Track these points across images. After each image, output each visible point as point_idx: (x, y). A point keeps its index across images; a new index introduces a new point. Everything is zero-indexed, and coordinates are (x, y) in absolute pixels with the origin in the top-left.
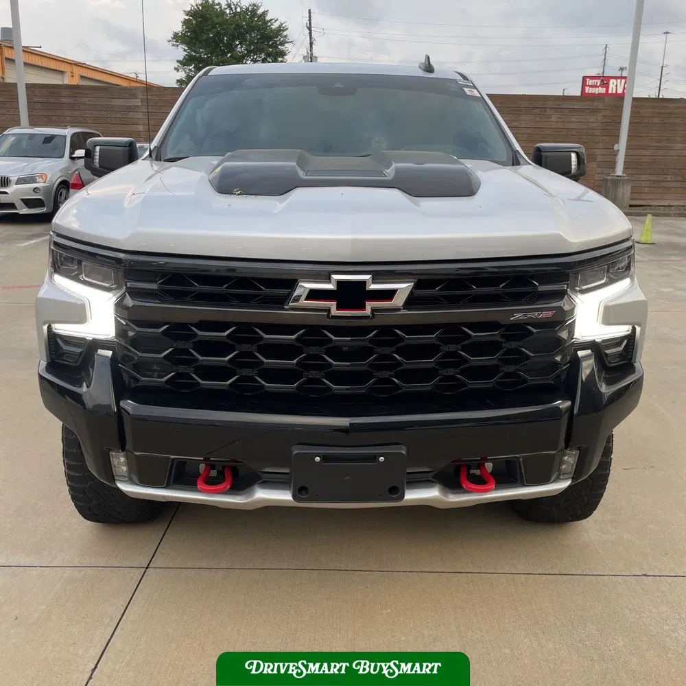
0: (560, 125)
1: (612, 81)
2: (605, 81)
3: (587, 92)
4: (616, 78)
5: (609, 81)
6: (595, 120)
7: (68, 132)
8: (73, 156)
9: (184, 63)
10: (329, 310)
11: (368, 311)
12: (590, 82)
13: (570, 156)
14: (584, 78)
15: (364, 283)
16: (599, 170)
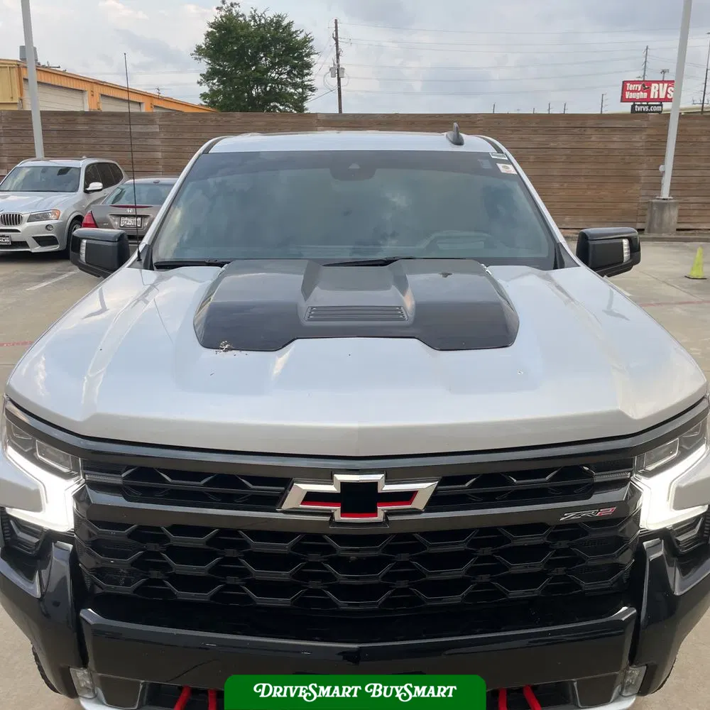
0: (601, 145)
1: (653, 85)
2: (646, 86)
3: (627, 97)
4: (658, 82)
5: (651, 85)
6: (639, 140)
7: (83, 164)
8: (88, 189)
9: (208, 77)
10: (331, 515)
11: (380, 517)
12: (630, 87)
13: (622, 243)
14: (625, 83)
15: (374, 485)
16: (643, 192)
